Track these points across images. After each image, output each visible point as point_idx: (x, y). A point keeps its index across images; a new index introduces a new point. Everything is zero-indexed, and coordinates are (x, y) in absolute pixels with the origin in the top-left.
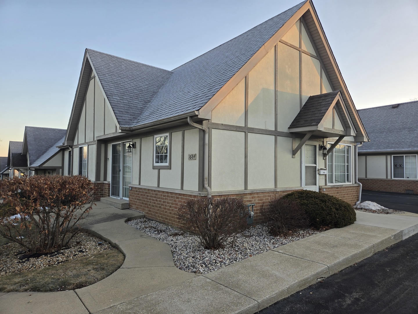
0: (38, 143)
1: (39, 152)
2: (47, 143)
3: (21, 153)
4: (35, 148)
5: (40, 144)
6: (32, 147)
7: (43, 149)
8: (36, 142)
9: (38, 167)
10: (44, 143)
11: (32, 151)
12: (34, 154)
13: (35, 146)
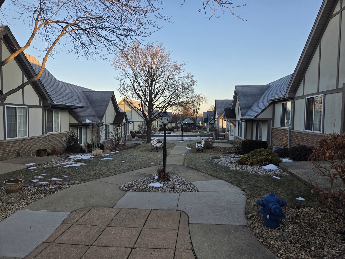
0: (245, 98)
1: (247, 106)
2: (253, 98)
3: (231, 108)
4: (244, 103)
5: (247, 99)
6: (242, 102)
7: (250, 104)
8: (244, 98)
9: (254, 119)
10: (250, 98)
11: (242, 106)
12: (244, 108)
13: (244, 101)
